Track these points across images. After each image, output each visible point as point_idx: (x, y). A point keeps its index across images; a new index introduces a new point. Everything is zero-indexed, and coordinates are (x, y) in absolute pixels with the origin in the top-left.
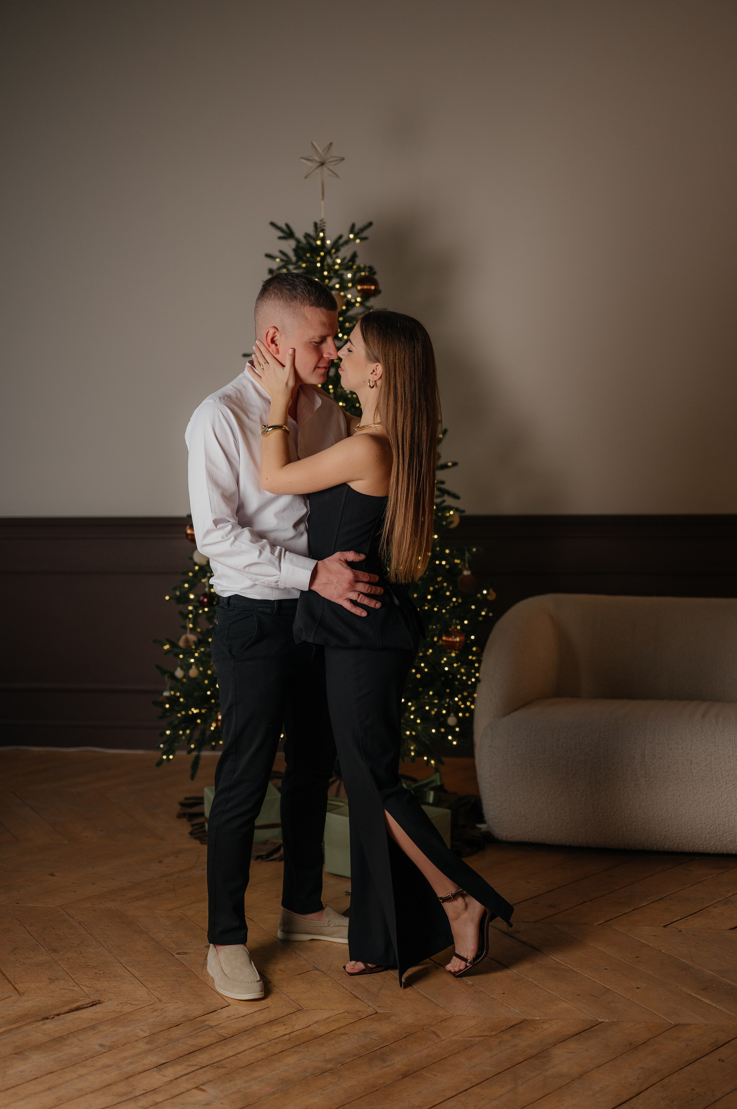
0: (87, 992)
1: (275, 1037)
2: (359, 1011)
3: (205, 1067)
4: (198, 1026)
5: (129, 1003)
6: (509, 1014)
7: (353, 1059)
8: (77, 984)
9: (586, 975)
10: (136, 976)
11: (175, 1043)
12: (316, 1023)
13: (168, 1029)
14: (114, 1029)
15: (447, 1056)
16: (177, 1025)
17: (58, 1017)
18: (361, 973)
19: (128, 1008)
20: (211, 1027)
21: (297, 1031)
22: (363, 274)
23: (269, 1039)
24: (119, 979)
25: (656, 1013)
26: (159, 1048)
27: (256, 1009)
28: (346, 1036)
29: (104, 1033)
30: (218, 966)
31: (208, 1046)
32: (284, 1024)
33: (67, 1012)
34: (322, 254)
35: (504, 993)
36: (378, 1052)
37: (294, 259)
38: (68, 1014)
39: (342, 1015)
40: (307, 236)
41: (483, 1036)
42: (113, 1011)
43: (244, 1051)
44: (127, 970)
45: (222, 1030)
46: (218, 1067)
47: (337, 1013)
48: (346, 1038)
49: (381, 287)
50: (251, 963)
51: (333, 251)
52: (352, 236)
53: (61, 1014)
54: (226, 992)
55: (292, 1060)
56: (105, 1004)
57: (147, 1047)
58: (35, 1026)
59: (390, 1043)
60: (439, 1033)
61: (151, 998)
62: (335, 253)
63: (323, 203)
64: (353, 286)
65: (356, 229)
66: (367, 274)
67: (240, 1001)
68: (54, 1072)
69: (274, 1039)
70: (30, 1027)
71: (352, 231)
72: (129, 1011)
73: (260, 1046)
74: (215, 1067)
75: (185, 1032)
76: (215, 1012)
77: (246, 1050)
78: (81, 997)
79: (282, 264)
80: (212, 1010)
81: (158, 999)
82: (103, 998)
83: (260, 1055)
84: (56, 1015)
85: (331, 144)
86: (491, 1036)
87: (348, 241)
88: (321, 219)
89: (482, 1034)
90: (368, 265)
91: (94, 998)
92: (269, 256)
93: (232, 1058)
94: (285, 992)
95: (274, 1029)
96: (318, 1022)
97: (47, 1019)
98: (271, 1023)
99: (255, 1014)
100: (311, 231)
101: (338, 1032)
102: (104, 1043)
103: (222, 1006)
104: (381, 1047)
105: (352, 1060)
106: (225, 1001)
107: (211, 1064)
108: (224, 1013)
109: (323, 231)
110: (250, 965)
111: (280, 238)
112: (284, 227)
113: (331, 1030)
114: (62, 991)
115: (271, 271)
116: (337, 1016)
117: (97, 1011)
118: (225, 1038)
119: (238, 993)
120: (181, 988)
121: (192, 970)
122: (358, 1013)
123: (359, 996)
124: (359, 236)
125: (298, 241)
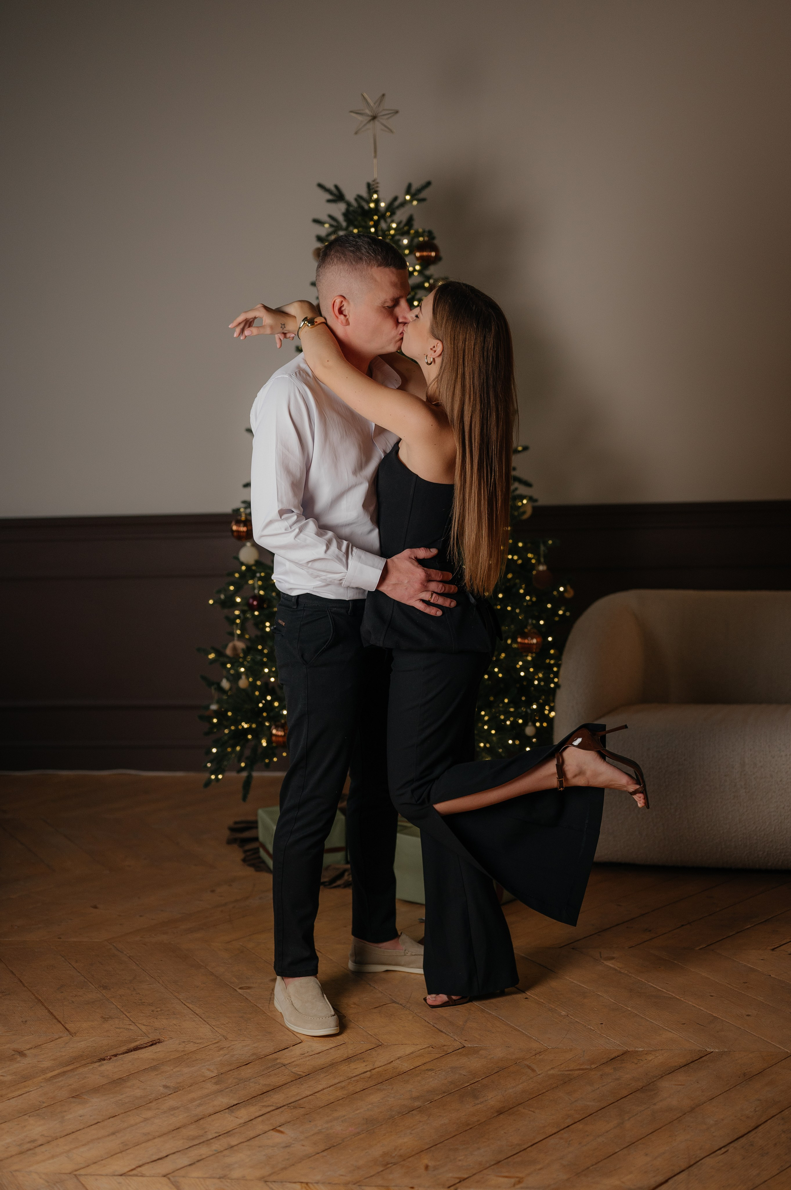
0: (145, 1031)
1: (354, 1075)
2: (445, 1046)
3: (281, 1107)
4: (270, 1065)
5: (192, 1042)
6: (608, 1045)
7: (443, 1096)
8: (134, 1023)
9: (690, 1003)
10: (197, 1012)
11: (246, 1082)
12: (398, 1058)
13: (237, 1068)
14: (177, 1069)
15: (544, 1091)
16: (247, 1064)
17: (115, 1058)
18: (444, 1005)
19: (191, 1047)
20: (284, 1066)
21: (378, 1067)
22: (421, 239)
23: (348, 1077)
24: (178, 1016)
25: (770, 1042)
26: (230, 1089)
27: (332, 1046)
28: (433, 1071)
29: (168, 1073)
30: (288, 1001)
31: (283, 1086)
32: (364, 1061)
33: (125, 1052)
34: (376, 218)
35: (602, 1024)
36: (469, 1089)
37: (344, 224)
38: (126, 1054)
39: (427, 1050)
40: (359, 198)
41: (582, 1069)
42: (175, 1050)
43: (322, 1090)
44: (187, 1006)
45: (296, 1069)
46: (295, 1107)
47: (421, 1048)
48: (433, 1074)
49: (442, 254)
50: (324, 996)
51: (388, 214)
52: (408, 197)
53: (118, 1054)
54: (297, 1027)
55: (375, 1098)
56: (165, 1043)
57: (216, 1088)
58: (91, 1067)
59: (481, 1078)
60: (534, 1066)
61: (216, 1036)
62: (390, 216)
63: (375, 161)
64: (410, 253)
65: (413, 189)
66: (426, 239)
67: (314, 1037)
68: (116, 1116)
69: (354, 1077)
70: (86, 1069)
71: (408, 192)
72: (193, 1050)
73: (339, 1085)
74: (292, 1107)
75: (256, 1071)
76: (287, 1049)
77: (324, 1089)
78: (139, 1036)
79: (331, 230)
80: (283, 1047)
81: (224, 1036)
82: (163, 1036)
83: (340, 1094)
84: (113, 1055)
85: (384, 95)
86: (591, 1069)
87: (404, 203)
88: (373, 179)
89: (581, 1067)
90: (427, 229)
91: (153, 1037)
92: (317, 221)
93: (310, 1097)
94: (362, 1027)
95: (353, 1066)
96: (401, 1057)
97: (104, 1060)
98: (349, 1059)
99: (331, 1051)
100: (364, 193)
101: (423, 1068)
102: (168, 1084)
103: (294, 1043)
104: (472, 1083)
105: (441, 1098)
106: (297, 1038)
107: (287, 1105)
108: (297, 1050)
109: (376, 192)
110: (322, 998)
111: (328, 201)
112: (333, 189)
113: (415, 1066)
114: (117, 1030)
115: (320, 239)
116: (420, 1051)
117: (158, 1051)
118: (300, 1077)
119: (311, 1029)
120: (248, 1024)
121: (258, 1005)
122: (443, 1047)
123: (444, 1029)
124: (417, 197)
125: (349, 204)
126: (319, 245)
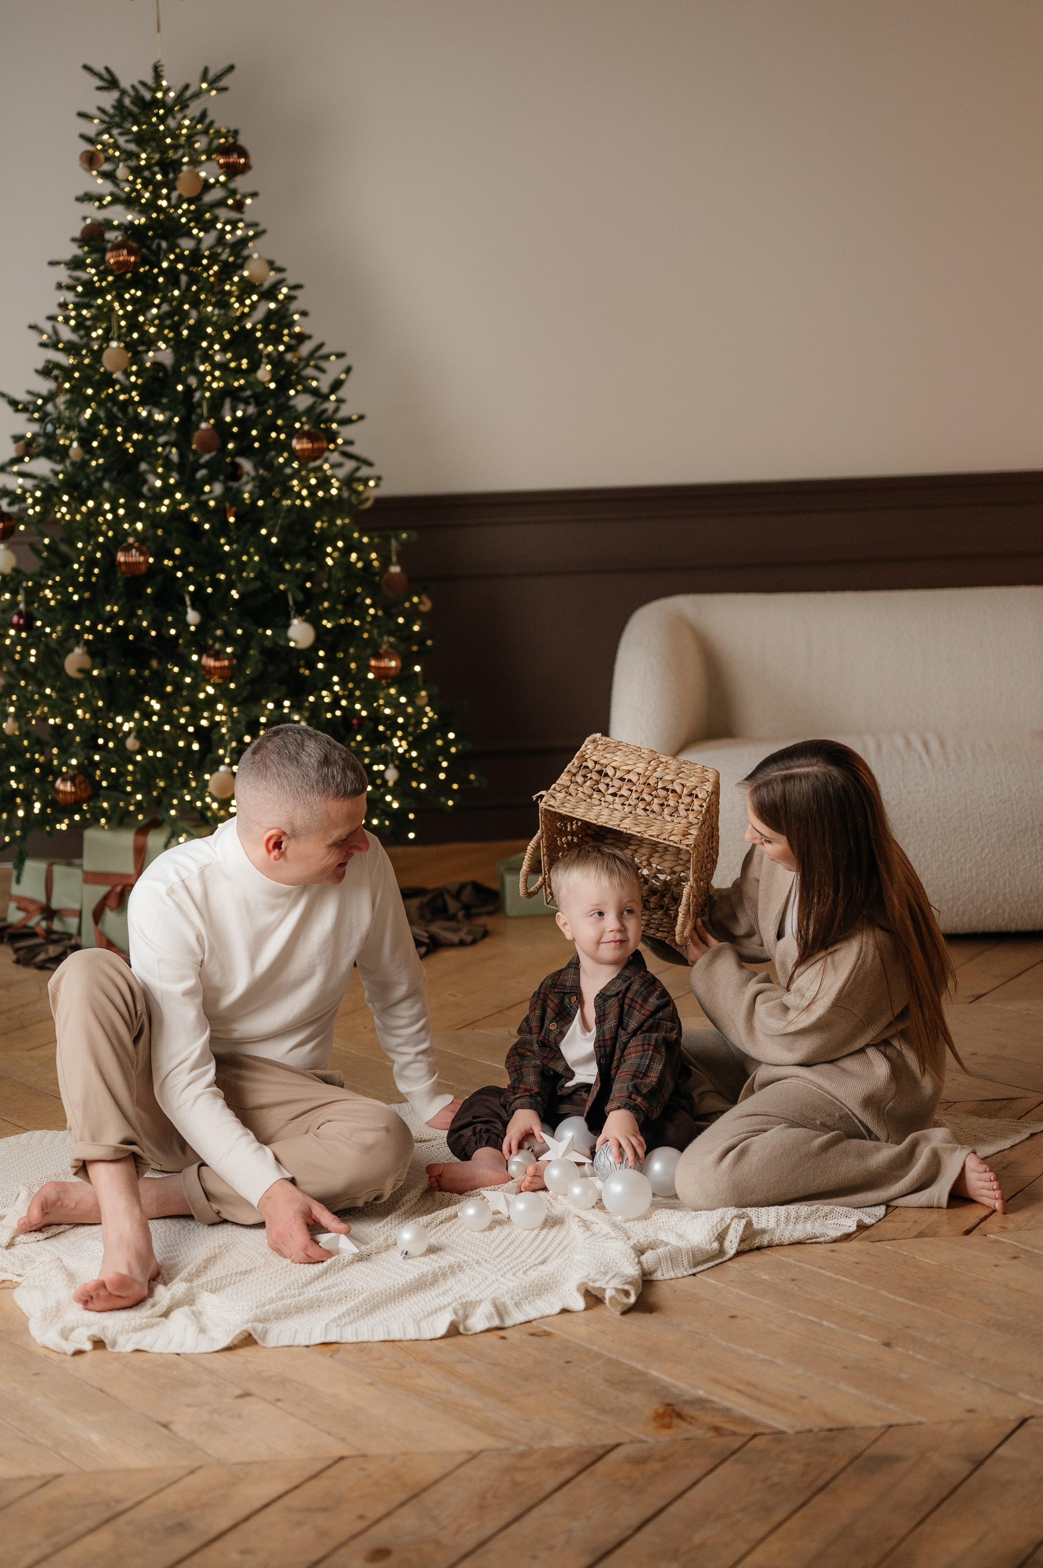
22: (222, 141)
34: (161, 112)
37: (118, 119)
40: (140, 84)
49: (253, 161)
51: (177, 108)
52: (204, 86)
62: (181, 110)
63: (159, 36)
64: (209, 159)
65: (211, 75)
66: (231, 140)
71: (204, 79)
79: (104, 126)
87: (199, 93)
88: (158, 60)
90: (232, 128)
92: (82, 115)
100: (149, 79)
109: (165, 77)
111: (99, 88)
112: (103, 72)
115: (87, 139)
124: (216, 85)
125: (123, 92)
126: (88, 147)
